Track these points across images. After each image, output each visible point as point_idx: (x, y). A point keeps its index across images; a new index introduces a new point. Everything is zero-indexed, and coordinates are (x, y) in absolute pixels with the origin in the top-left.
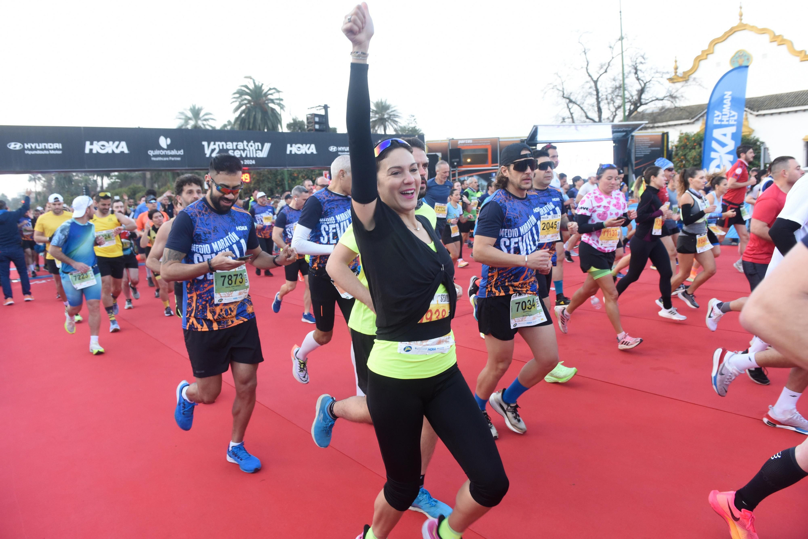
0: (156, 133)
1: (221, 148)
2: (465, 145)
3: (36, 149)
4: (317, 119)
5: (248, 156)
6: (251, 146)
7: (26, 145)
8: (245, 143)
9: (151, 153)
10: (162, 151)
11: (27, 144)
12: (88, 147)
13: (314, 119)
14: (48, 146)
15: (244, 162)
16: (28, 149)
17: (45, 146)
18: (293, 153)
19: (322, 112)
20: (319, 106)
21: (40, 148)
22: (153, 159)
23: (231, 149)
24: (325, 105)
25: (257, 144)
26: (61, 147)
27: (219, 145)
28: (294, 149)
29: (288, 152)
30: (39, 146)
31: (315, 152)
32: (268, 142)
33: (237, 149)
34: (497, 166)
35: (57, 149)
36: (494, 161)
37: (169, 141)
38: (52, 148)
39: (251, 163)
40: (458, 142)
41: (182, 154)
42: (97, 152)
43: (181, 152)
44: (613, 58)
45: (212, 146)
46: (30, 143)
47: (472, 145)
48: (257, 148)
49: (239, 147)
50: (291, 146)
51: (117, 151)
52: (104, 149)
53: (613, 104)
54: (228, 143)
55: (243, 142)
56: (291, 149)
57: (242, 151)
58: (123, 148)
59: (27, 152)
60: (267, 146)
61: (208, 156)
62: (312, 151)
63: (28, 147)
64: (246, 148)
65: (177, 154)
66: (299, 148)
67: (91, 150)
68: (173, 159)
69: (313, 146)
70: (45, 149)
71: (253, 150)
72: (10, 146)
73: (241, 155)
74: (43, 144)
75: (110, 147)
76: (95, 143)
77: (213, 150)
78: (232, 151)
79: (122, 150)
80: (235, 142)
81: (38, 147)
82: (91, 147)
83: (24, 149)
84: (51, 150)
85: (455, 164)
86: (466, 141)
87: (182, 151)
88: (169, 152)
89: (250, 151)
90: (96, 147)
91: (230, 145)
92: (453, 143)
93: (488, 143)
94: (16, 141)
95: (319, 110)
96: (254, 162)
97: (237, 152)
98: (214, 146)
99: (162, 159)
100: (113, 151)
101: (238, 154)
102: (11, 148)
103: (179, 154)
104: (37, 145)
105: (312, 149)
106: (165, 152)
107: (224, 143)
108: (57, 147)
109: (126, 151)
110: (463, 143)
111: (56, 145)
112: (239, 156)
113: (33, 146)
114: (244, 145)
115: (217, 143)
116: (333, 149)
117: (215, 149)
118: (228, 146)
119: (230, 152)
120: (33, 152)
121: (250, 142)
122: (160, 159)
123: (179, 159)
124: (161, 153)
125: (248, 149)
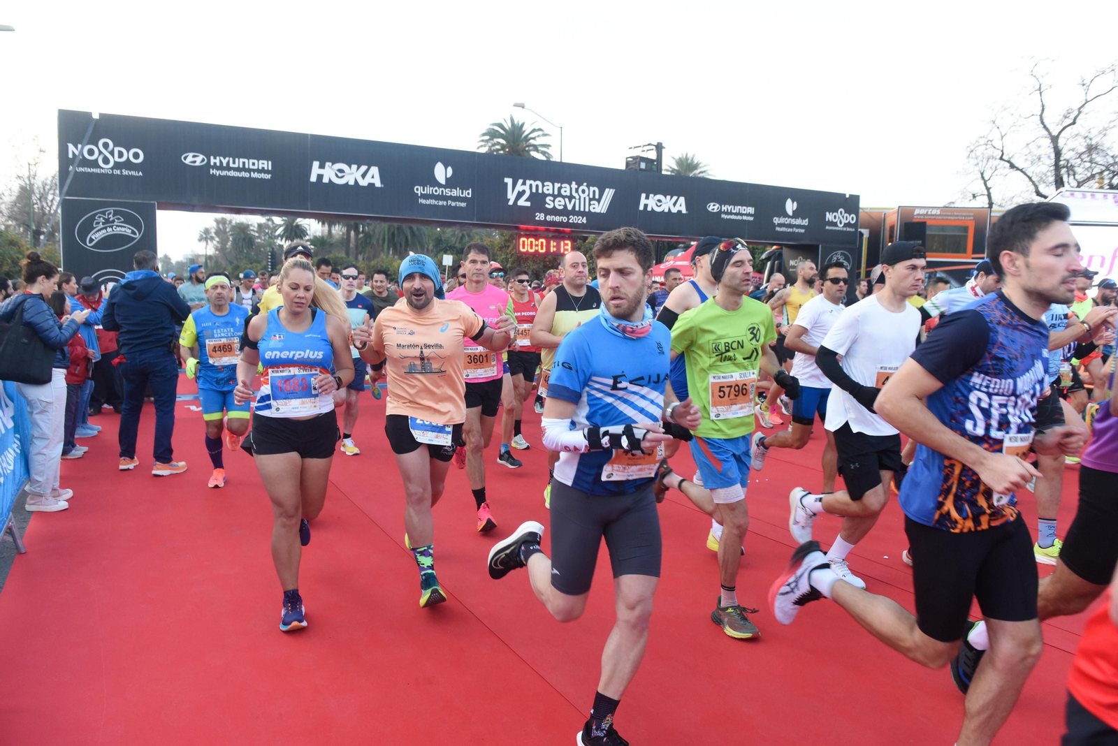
0: (428, 157)
1: (534, 190)
2: (926, 217)
3: (228, 168)
4: (643, 166)
5: (577, 209)
6: (583, 191)
7: (212, 158)
8: (574, 185)
10: (436, 188)
11: (215, 158)
12: (316, 170)
13: (639, 165)
14: (250, 163)
15: (569, 219)
16: (215, 167)
17: (244, 163)
18: (649, 209)
19: (652, 155)
20: (649, 145)
21: (236, 166)
22: (422, 201)
23: (549, 195)
24: (658, 143)
25: (592, 189)
26: (270, 168)
27: (531, 186)
28: (652, 203)
29: (641, 208)
30: (234, 163)
32: (610, 188)
33: (560, 195)
35: (263, 171)
36: (978, 249)
37: (450, 171)
38: (256, 167)
39: (579, 222)
40: (915, 212)
41: (470, 196)
42: (330, 180)
43: (468, 193)
44: (1087, 102)
45: (519, 187)
46: (220, 156)
47: (940, 218)
48: (591, 196)
49: (562, 192)
50: (647, 198)
51: (363, 183)
52: (343, 177)
53: (1074, 175)
54: (546, 184)
55: (570, 184)
56: (647, 202)
57: (567, 200)
58: (373, 177)
59: (212, 172)
60: (609, 193)
61: (511, 203)
62: (680, 209)
63: (215, 163)
64: (574, 194)
65: (461, 195)
66: (659, 201)
67: (320, 177)
68: (453, 204)
69: (682, 200)
70: (244, 169)
71: (585, 198)
72: (185, 158)
73: (565, 206)
74: (241, 160)
75: (352, 175)
76: (328, 164)
77: (521, 194)
78: (552, 199)
79: (372, 181)
80: (558, 182)
81: (231, 165)
82: (321, 171)
83: (208, 166)
84: (254, 171)
86: (930, 210)
87: (470, 191)
88: (448, 192)
89: (580, 199)
90: (327, 173)
91: (548, 188)
92: (905, 213)
93: (970, 216)
94: (197, 149)
95: (648, 150)
96: (584, 221)
97: (560, 201)
98: (523, 188)
99: (436, 203)
100: (356, 181)
101: (560, 203)
102: (187, 162)
103: (464, 195)
104: (231, 159)
105: (680, 206)
106: (442, 191)
107: (539, 183)
108: (263, 168)
109: (378, 184)
110: (923, 215)
111: (263, 164)
112: (561, 207)
113: (225, 162)
114: (571, 189)
115: (528, 182)
116: (713, 207)
117: (524, 192)
118: (545, 189)
119: (548, 199)
120: (224, 173)
121: (582, 185)
122: (433, 202)
123: (463, 205)
124: (436, 191)
125: (577, 197)
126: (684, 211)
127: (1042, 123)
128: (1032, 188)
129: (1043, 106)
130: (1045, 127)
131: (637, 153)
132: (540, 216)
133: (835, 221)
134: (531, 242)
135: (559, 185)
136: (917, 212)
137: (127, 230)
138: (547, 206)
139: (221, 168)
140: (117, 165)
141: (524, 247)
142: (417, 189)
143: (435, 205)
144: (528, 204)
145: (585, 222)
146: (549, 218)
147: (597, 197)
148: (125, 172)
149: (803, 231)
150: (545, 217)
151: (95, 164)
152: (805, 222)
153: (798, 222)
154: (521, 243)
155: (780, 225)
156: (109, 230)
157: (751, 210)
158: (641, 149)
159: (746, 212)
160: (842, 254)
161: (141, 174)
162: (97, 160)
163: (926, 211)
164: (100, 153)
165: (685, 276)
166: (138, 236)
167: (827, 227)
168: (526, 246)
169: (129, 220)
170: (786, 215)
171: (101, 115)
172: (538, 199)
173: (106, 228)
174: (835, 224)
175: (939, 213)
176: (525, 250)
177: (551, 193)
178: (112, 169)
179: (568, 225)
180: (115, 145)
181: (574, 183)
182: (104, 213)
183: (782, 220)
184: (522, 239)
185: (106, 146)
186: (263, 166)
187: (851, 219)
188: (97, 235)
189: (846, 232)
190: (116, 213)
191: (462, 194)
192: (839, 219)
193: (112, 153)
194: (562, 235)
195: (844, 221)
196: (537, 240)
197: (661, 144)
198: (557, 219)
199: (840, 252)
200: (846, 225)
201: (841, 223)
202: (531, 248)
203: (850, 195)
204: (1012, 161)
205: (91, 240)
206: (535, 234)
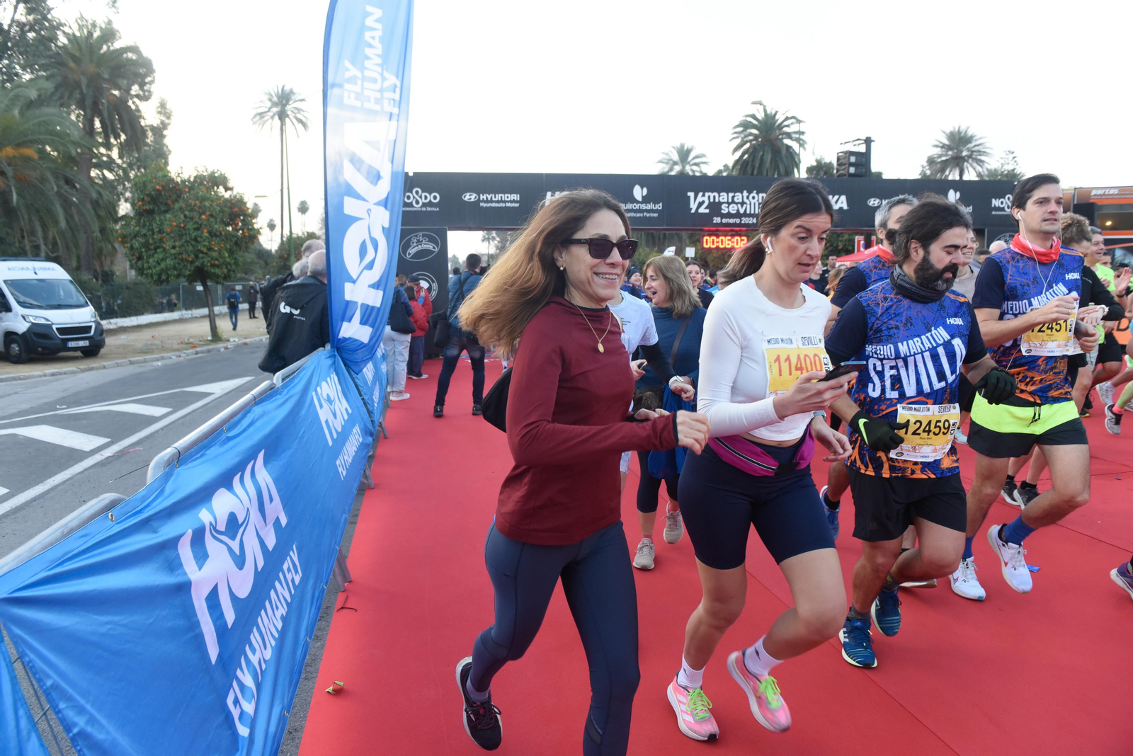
0: (630, 181)
1: (712, 200)
2: (1103, 197)
3: (492, 201)
4: (853, 159)
5: (748, 212)
6: (754, 198)
7: (481, 195)
8: (745, 193)
10: (635, 204)
11: (483, 195)
12: (549, 198)
13: (849, 159)
14: (505, 197)
15: (741, 221)
16: (483, 201)
17: (501, 197)
19: (862, 149)
20: (858, 140)
21: (496, 199)
23: (724, 203)
24: (867, 138)
25: (761, 195)
26: (518, 199)
27: (709, 197)
30: (495, 197)
31: (845, 207)
35: (514, 201)
37: (645, 191)
38: (509, 199)
39: (750, 222)
40: (1091, 192)
41: (661, 208)
43: (659, 206)
45: (700, 199)
46: (486, 193)
47: (1118, 197)
48: (760, 201)
49: (736, 199)
54: (721, 194)
55: (742, 193)
57: (739, 205)
59: (481, 204)
61: (693, 211)
62: (841, 206)
63: (483, 199)
64: (745, 200)
65: (654, 208)
68: (648, 215)
69: (843, 198)
70: (501, 201)
71: (754, 204)
72: (465, 197)
73: (738, 210)
74: (500, 195)
77: (701, 204)
78: (727, 205)
80: (732, 192)
81: (494, 199)
83: (479, 201)
84: (508, 202)
86: (1108, 190)
87: (661, 204)
88: (643, 206)
89: (750, 204)
91: (724, 197)
92: (1083, 193)
94: (471, 190)
95: (857, 145)
96: (755, 221)
97: (733, 207)
98: (703, 199)
99: (635, 215)
101: (733, 209)
102: (466, 199)
103: (656, 208)
104: (493, 195)
105: (842, 203)
106: (639, 206)
107: (716, 194)
108: (514, 199)
110: (1099, 195)
111: (514, 197)
112: (735, 212)
113: (489, 197)
114: (743, 197)
115: (707, 194)
116: (873, 202)
117: (703, 202)
118: (721, 198)
119: (723, 206)
120: (489, 205)
121: (752, 192)
122: (632, 214)
123: (656, 215)
124: (635, 207)
125: (748, 203)
131: (848, 148)
132: (717, 220)
133: (1002, 206)
134: (713, 240)
135: (732, 194)
136: (1093, 193)
137: (430, 246)
138: (722, 211)
139: (487, 201)
140: (424, 205)
141: (707, 244)
143: (635, 217)
146: (724, 221)
148: (429, 209)
150: (721, 220)
151: (410, 205)
152: (970, 210)
154: (705, 241)
156: (420, 246)
158: (850, 144)
160: (1011, 236)
161: (438, 209)
162: (412, 202)
163: (1104, 191)
164: (414, 197)
166: (437, 250)
167: (993, 213)
168: (709, 243)
169: (432, 240)
171: (414, 173)
172: (715, 207)
173: (417, 246)
174: (1003, 209)
175: (1116, 193)
176: (708, 246)
177: (726, 201)
178: (421, 207)
179: (740, 225)
180: (423, 192)
182: (416, 236)
184: (705, 238)
185: (417, 192)
188: (413, 250)
190: (424, 236)
192: (1007, 204)
193: (421, 197)
194: (739, 233)
196: (718, 237)
197: (870, 138)
198: (732, 221)
199: (1008, 235)
201: (1009, 208)
202: (713, 244)
205: (409, 254)
206: (715, 233)
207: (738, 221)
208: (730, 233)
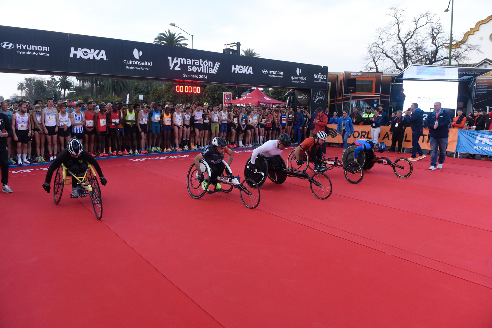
0: (131, 45)
1: (182, 63)
2: (356, 77)
4: (231, 53)
5: (203, 72)
6: (206, 64)
7: (17, 45)
8: (201, 61)
9: (126, 62)
10: (135, 61)
12: (73, 52)
13: (229, 53)
14: (38, 48)
15: (199, 77)
16: (19, 49)
17: (34, 48)
18: (236, 72)
19: (235, 48)
20: (234, 43)
22: (128, 67)
23: (189, 65)
25: (209, 62)
26: (49, 51)
27: (181, 60)
28: (237, 69)
29: (232, 71)
30: (29, 48)
32: (218, 62)
33: (194, 65)
34: (379, 95)
35: (45, 52)
36: (377, 91)
37: (141, 53)
38: (41, 50)
39: (204, 78)
41: (151, 65)
42: (80, 57)
43: (150, 64)
44: (417, 29)
45: (175, 61)
46: (21, 44)
47: (361, 77)
48: (209, 66)
49: (196, 63)
50: (235, 67)
51: (97, 58)
52: (87, 55)
54: (188, 60)
55: (199, 60)
56: (235, 69)
57: (198, 67)
58: (102, 55)
59: (17, 52)
60: (217, 65)
61: (171, 69)
62: (250, 72)
63: (19, 48)
64: (201, 65)
66: (241, 68)
67: (75, 55)
68: (143, 69)
69: (251, 68)
70: (35, 51)
71: (206, 67)
72: (3, 45)
73: (197, 70)
74: (33, 46)
75: (92, 54)
76: (79, 49)
77: (176, 65)
78: (191, 67)
79: (102, 57)
81: (28, 49)
82: (75, 52)
83: (15, 49)
84: (40, 52)
85: (351, 90)
88: (140, 63)
89: (204, 67)
90: (80, 53)
91: (189, 62)
92: (347, 74)
93: (374, 76)
94: (9, 41)
95: (233, 46)
97: (194, 68)
98: (177, 61)
99: (135, 68)
100: (94, 57)
101: (195, 69)
102: (4, 47)
103: (148, 65)
104: (28, 46)
105: (250, 71)
106: (138, 63)
107: (184, 59)
108: (45, 50)
109: (105, 59)
110: (354, 76)
111: (45, 48)
112: (195, 71)
113: (24, 47)
114: (200, 62)
115: (179, 59)
116: (265, 72)
117: (177, 63)
118: (187, 62)
119: (189, 67)
120: (24, 53)
121: (205, 60)
122: (133, 68)
123: (148, 69)
124: (134, 63)
125: (203, 66)
126: (252, 73)
127: (399, 37)
128: (395, 65)
129: (399, 30)
130: (400, 39)
131: (228, 47)
132: (185, 75)
133: (317, 78)
134: (182, 88)
135: (194, 60)
136: (352, 74)
138: (188, 70)
141: (178, 90)
142: (125, 62)
143: (134, 69)
144: (180, 69)
145: (207, 78)
146: (190, 76)
147: (212, 66)
149: (304, 82)
150: (188, 75)
152: (305, 79)
153: (302, 78)
154: (177, 88)
155: (294, 80)
157: (281, 73)
158: (230, 45)
159: (279, 74)
160: (321, 93)
163: (356, 74)
165: (251, 103)
167: (314, 81)
170: (297, 75)
172: (184, 67)
174: (317, 80)
175: (361, 75)
177: (190, 64)
179: (198, 79)
181: (201, 59)
183: (295, 78)
184: (177, 86)
186: (45, 49)
187: (324, 77)
189: (322, 83)
191: (147, 64)
192: (319, 77)
194: (196, 84)
195: (321, 78)
196: (184, 86)
197: (239, 43)
198: (194, 76)
199: (320, 92)
200: (322, 80)
201: (320, 79)
202: (182, 90)
203: (324, 66)
204: (387, 53)
206: (183, 83)
207: (197, 77)
208: (191, 84)
